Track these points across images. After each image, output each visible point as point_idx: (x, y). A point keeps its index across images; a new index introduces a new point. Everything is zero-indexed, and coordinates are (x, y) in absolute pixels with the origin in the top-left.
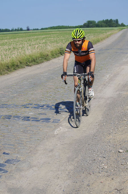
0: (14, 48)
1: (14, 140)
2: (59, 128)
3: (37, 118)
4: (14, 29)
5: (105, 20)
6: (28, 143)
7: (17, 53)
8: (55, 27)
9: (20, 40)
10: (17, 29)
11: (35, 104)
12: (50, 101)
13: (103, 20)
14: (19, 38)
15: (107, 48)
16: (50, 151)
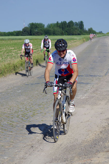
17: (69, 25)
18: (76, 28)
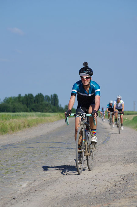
17: (37, 100)
18: (48, 104)
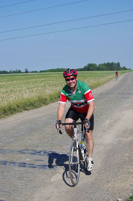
0: (11, 91)
1: (9, 187)
2: (56, 175)
3: (34, 165)
4: (12, 71)
5: (106, 63)
6: (24, 190)
7: (14, 96)
8: (54, 69)
9: (18, 82)
10: (15, 71)
11: (31, 150)
12: (48, 147)
13: (104, 63)
14: (16, 80)
15: (108, 93)
16: (46, 199)
17: (111, 65)
18: (116, 66)
